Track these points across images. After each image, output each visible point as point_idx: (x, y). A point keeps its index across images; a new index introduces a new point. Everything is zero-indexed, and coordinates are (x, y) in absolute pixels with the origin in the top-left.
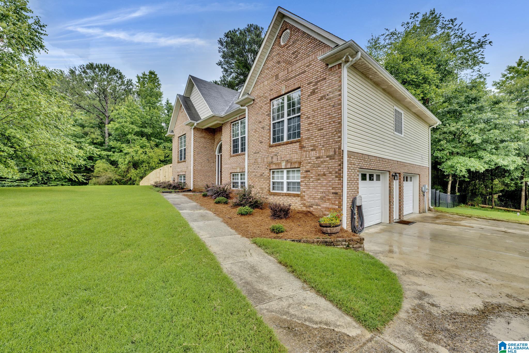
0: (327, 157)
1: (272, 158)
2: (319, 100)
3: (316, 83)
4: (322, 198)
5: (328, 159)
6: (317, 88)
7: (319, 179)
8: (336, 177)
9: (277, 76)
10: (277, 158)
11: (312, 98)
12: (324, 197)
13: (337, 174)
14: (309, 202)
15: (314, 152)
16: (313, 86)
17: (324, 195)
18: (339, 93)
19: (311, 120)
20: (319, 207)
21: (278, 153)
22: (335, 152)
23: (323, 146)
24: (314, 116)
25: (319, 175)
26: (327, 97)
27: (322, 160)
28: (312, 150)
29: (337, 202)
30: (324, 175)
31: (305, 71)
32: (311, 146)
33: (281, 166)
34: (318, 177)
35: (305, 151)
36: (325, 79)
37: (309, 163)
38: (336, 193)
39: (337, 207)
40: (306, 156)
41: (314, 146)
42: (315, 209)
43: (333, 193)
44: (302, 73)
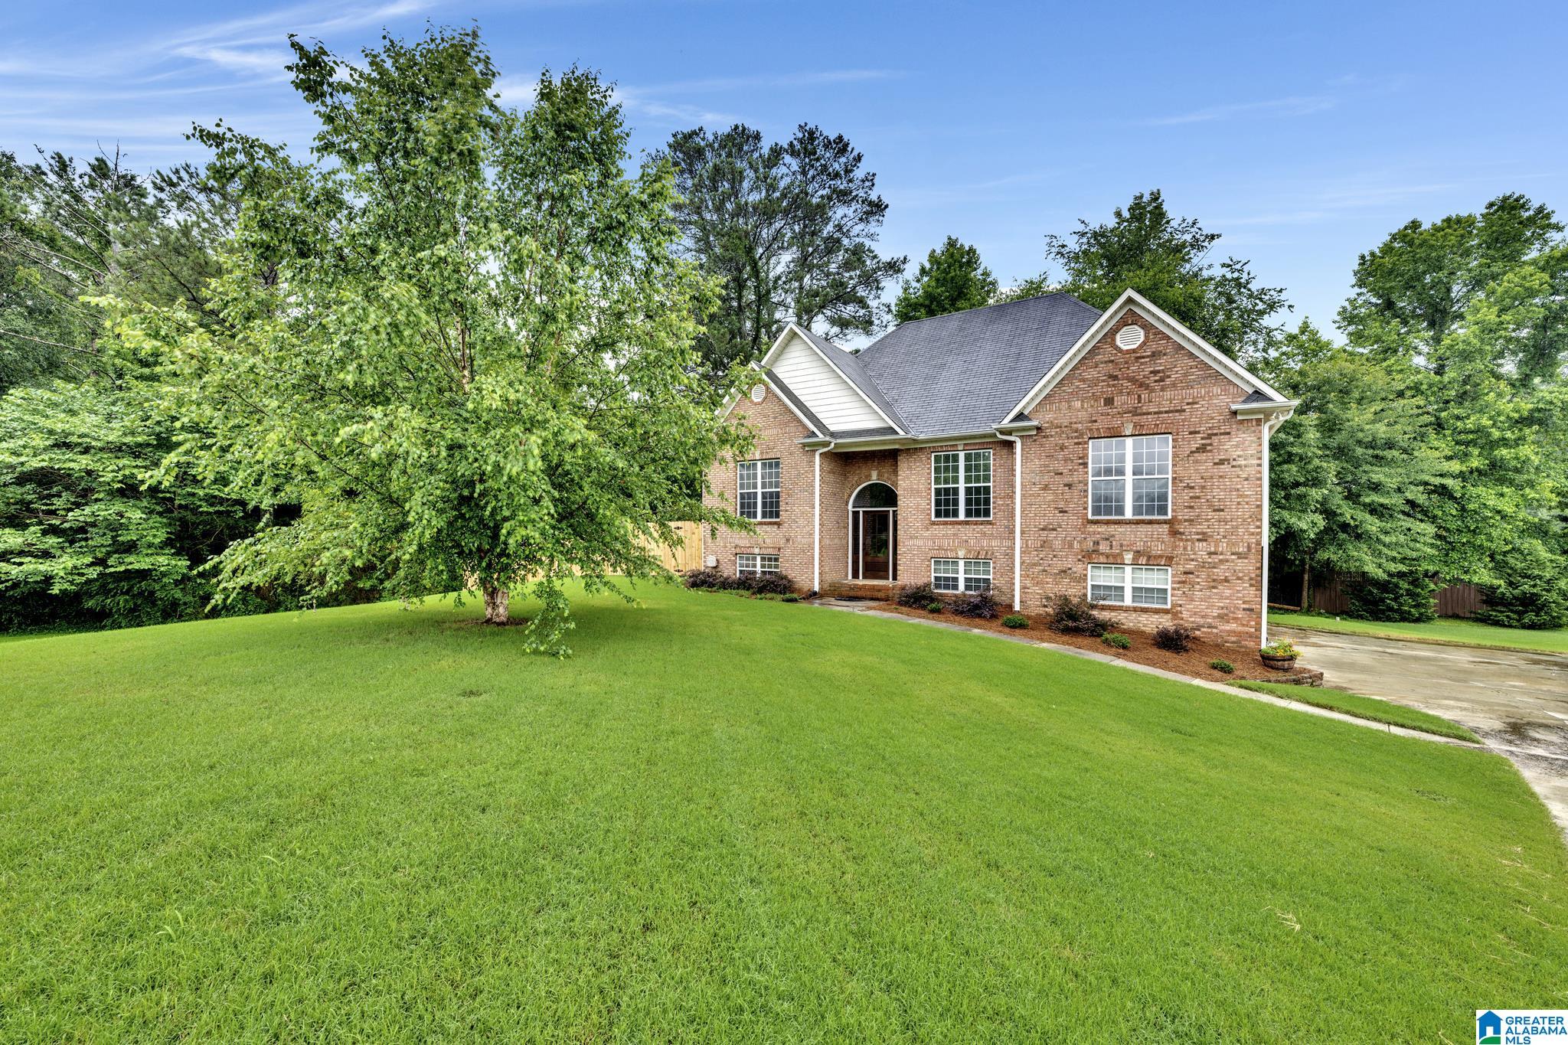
0: (1233, 554)
1: (1096, 543)
2: (1215, 464)
3: (1210, 436)
4: (1220, 617)
5: (1233, 557)
6: (1211, 445)
7: (1214, 587)
8: (1251, 585)
9: (1109, 402)
10: (1111, 546)
11: (1202, 457)
12: (1226, 615)
13: (1253, 582)
14: (1193, 622)
15: (1205, 544)
16: (1202, 439)
17: (1226, 611)
18: (1258, 462)
19: (1197, 492)
20: (1215, 631)
21: (1113, 536)
22: (1249, 548)
23: (1225, 537)
24: (1203, 487)
25: (1214, 580)
26: (1234, 463)
27: (1221, 557)
28: (1198, 540)
29: (1253, 623)
30: (1226, 580)
31: (1184, 411)
32: (1198, 534)
33: (1123, 559)
34: (1212, 584)
35: (1182, 540)
36: (1229, 433)
37: (1193, 560)
38: (1251, 610)
39: (1253, 630)
40: (1185, 549)
41: (1204, 533)
42: (1203, 633)
43: (1244, 609)
44: (1177, 411)
